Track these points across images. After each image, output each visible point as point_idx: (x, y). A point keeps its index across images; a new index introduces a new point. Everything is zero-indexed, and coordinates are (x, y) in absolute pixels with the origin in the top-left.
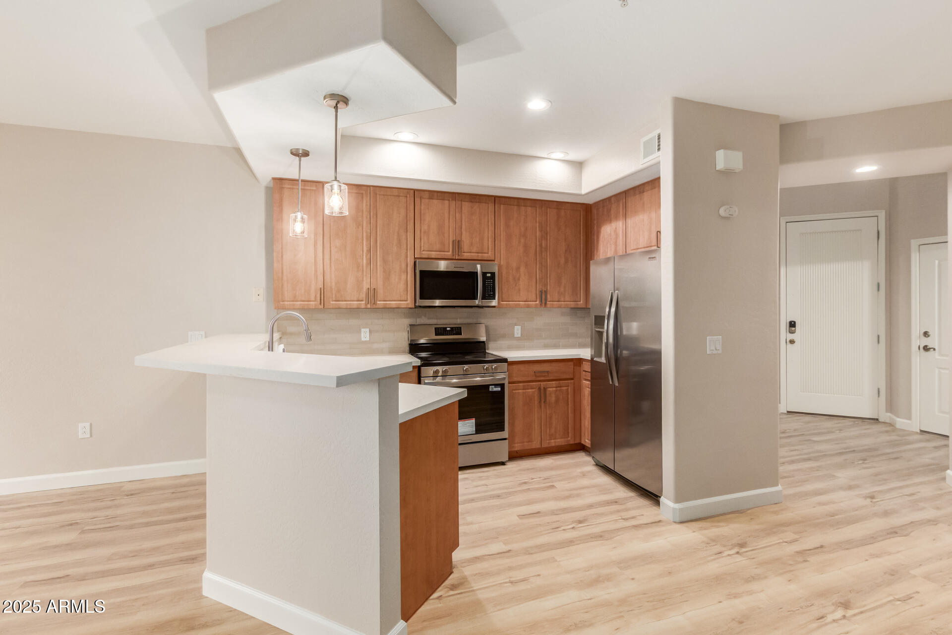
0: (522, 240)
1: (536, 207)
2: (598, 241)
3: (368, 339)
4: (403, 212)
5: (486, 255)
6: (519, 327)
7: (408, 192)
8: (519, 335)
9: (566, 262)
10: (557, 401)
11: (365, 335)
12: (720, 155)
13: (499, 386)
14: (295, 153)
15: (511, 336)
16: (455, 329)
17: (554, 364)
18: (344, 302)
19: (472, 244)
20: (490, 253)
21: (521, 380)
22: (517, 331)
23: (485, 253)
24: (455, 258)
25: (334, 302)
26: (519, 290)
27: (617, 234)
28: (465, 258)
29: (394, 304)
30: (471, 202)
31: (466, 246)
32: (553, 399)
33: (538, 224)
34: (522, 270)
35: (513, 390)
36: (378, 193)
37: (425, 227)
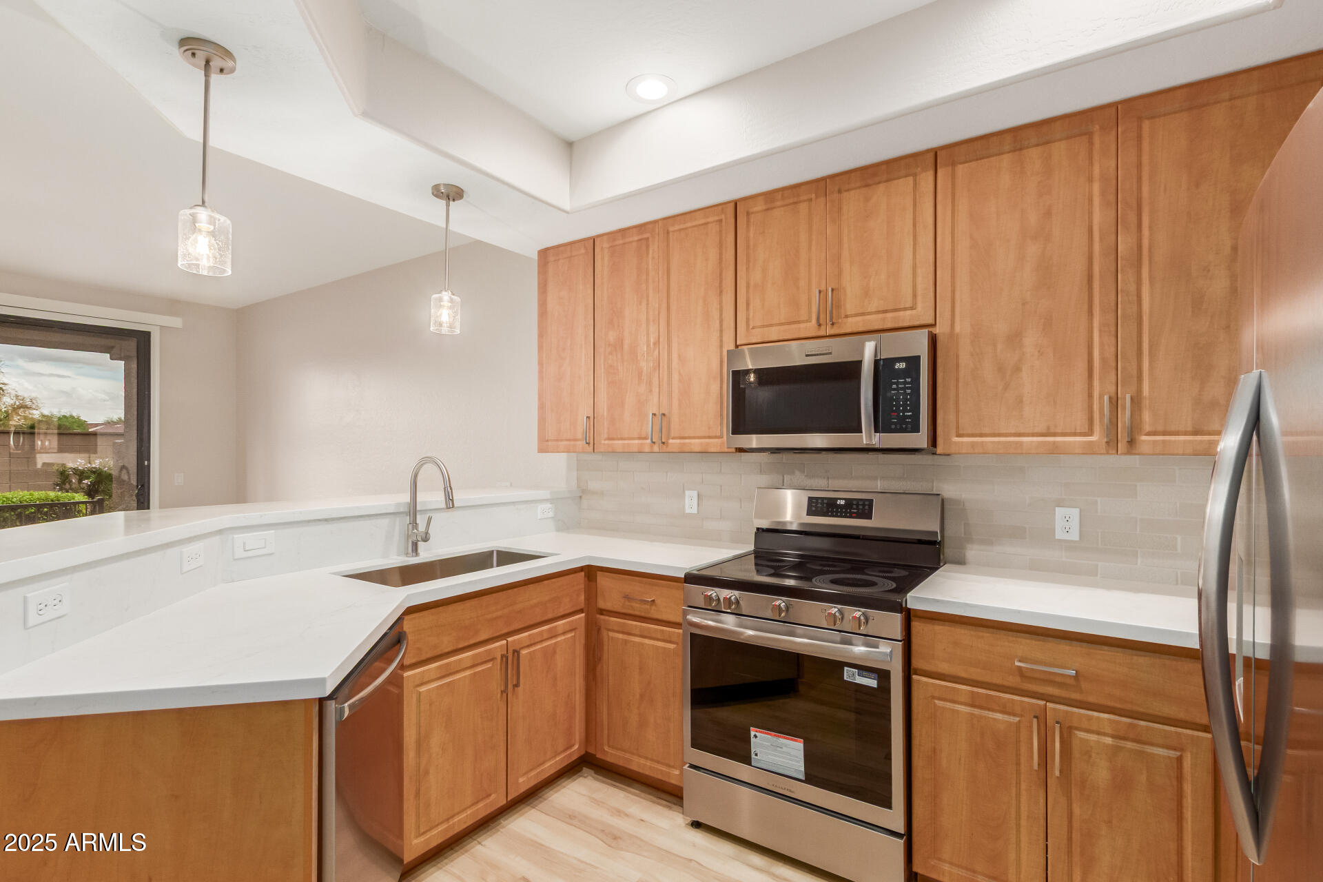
0: (1033, 250)
1: (1090, 135)
3: (695, 511)
4: (713, 254)
5: (908, 313)
6: (1074, 513)
7: (722, 210)
8: (1075, 536)
10: (1122, 783)
11: (690, 504)
13: (873, 675)
15: (1046, 537)
16: (858, 505)
17: (1106, 652)
18: (620, 442)
19: (866, 293)
20: (919, 305)
21: (963, 675)
22: (1067, 523)
23: (905, 309)
24: (824, 334)
25: (606, 442)
26: (1020, 401)
28: (849, 330)
29: (696, 444)
30: (867, 186)
31: (851, 301)
32: (1101, 774)
33: (1096, 188)
34: (1031, 340)
35: (933, 697)
36: (671, 229)
37: (757, 276)
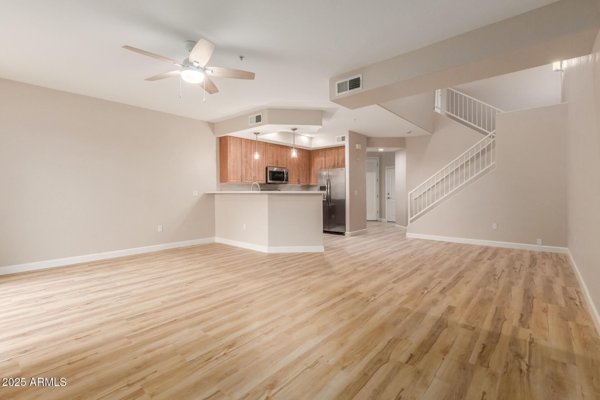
2: (314, 163)
7: (264, 143)
9: (304, 169)
12: (357, 145)
14: (255, 134)
18: (247, 181)
19: (281, 162)
20: (285, 165)
25: (245, 181)
26: (293, 178)
27: (322, 162)
28: (280, 167)
29: (261, 182)
31: (279, 163)
34: (294, 171)
37: (268, 156)
